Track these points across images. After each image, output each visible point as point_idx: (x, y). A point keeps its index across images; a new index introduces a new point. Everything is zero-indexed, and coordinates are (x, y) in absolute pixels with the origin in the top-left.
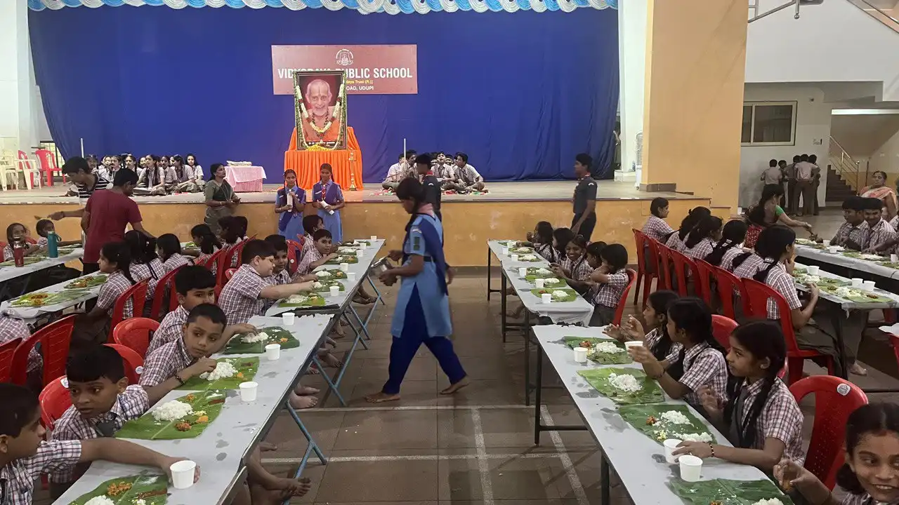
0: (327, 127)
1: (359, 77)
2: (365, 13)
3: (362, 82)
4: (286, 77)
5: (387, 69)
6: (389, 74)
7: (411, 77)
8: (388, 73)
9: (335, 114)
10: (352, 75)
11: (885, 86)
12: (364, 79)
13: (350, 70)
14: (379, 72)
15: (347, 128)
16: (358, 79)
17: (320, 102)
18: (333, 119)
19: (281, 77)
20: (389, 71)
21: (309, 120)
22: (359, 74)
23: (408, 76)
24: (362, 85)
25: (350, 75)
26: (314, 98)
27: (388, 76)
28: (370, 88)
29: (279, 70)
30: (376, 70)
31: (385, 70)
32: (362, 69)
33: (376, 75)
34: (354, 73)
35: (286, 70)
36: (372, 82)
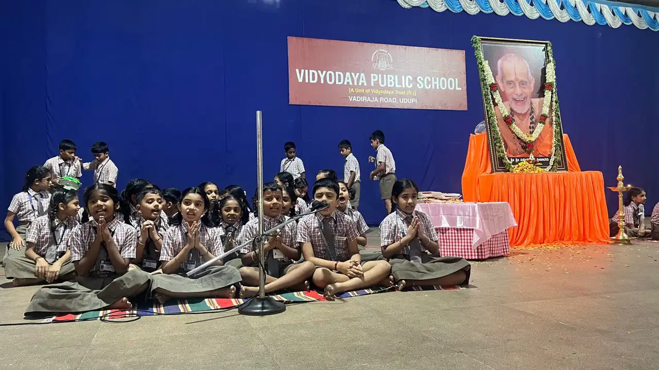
0: (536, 132)
1: (400, 86)
2: (406, 6)
3: (403, 93)
4: (307, 81)
5: (433, 78)
6: (435, 85)
7: (460, 89)
8: (434, 83)
9: (546, 111)
10: (391, 84)
12: (406, 89)
13: (389, 76)
14: (423, 82)
16: (399, 89)
17: (519, 90)
18: (543, 118)
19: (300, 80)
20: (435, 81)
21: (507, 120)
22: (400, 83)
23: (457, 89)
24: (404, 96)
25: (389, 83)
26: (510, 83)
27: (433, 88)
28: (413, 100)
29: (297, 70)
30: (420, 79)
31: (430, 80)
32: (403, 77)
33: (420, 85)
34: (394, 81)
35: (307, 71)
36: (414, 94)
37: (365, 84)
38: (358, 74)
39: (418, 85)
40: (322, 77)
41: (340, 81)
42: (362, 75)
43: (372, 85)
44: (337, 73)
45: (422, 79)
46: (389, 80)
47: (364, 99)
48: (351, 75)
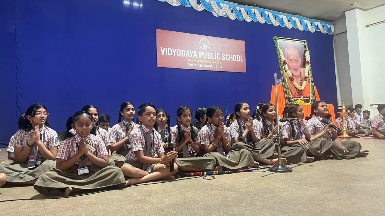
0: (304, 85)
1: (214, 59)
2: (216, 15)
3: (215, 62)
4: (166, 54)
5: (230, 55)
7: (243, 61)
8: (230, 57)
9: (307, 75)
10: (209, 57)
12: (217, 60)
13: (208, 53)
14: (225, 57)
17: (295, 64)
18: (306, 78)
19: (163, 54)
20: (231, 57)
21: (291, 79)
22: (214, 57)
23: (242, 61)
24: (215, 64)
26: (291, 60)
27: (230, 60)
28: (220, 67)
29: (161, 48)
30: (223, 55)
31: (228, 56)
32: (215, 54)
33: (224, 59)
34: (211, 56)
35: (166, 49)
36: (221, 63)
37: (197, 57)
38: (193, 51)
39: (223, 58)
40: (174, 52)
41: (183, 55)
42: (195, 52)
43: (200, 57)
44: (182, 50)
45: (224, 56)
46: (208, 55)
47: (196, 65)
48: (189, 52)
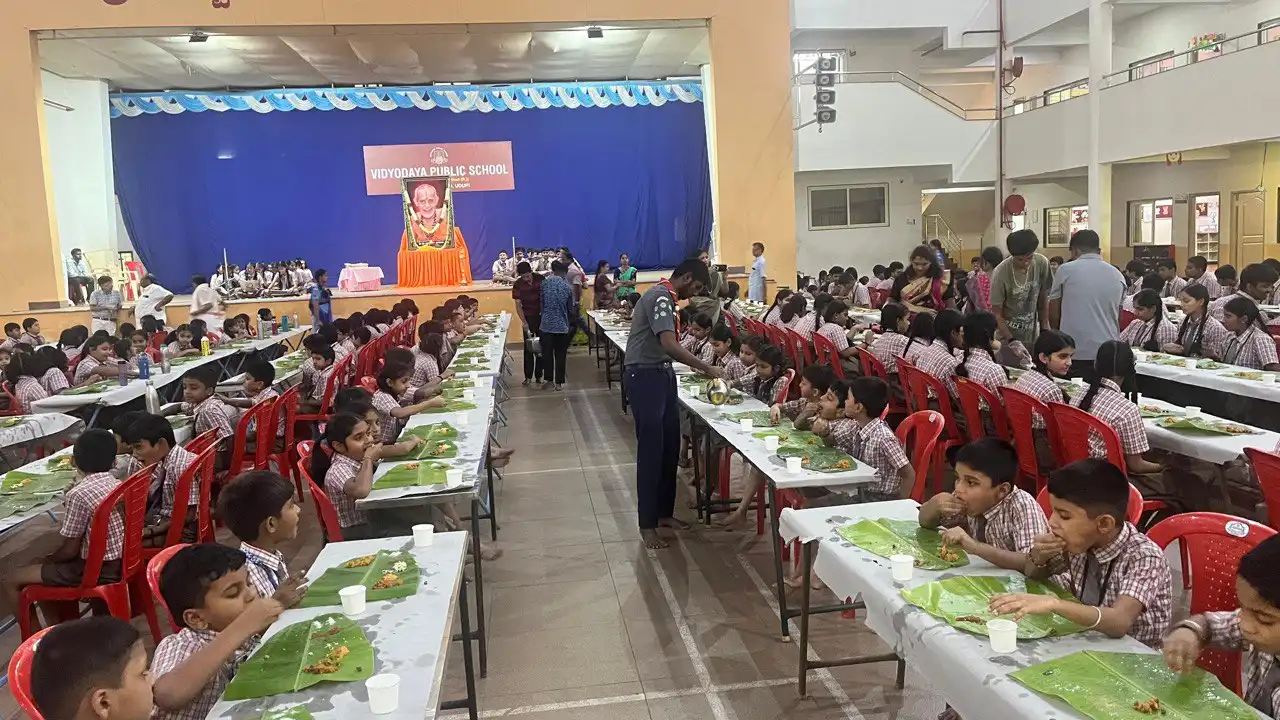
0: (435, 228)
1: (454, 175)
2: (456, 111)
3: (458, 180)
4: (379, 177)
5: (483, 167)
6: (485, 171)
9: (442, 217)
11: (954, 169)
12: (460, 177)
13: (445, 168)
14: (474, 170)
15: (455, 228)
16: (455, 177)
17: (427, 205)
18: (441, 220)
19: (374, 177)
20: (485, 168)
21: (417, 222)
22: (455, 172)
23: (505, 173)
24: (457, 183)
26: (422, 201)
27: (484, 173)
28: (466, 185)
29: (372, 170)
30: (471, 168)
31: (480, 168)
32: (457, 167)
33: (472, 173)
34: (450, 171)
35: (379, 170)
36: (467, 180)
38: (419, 169)
40: (391, 173)
42: (423, 169)
44: (403, 170)
45: (474, 168)
48: (414, 170)
